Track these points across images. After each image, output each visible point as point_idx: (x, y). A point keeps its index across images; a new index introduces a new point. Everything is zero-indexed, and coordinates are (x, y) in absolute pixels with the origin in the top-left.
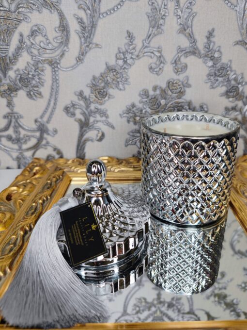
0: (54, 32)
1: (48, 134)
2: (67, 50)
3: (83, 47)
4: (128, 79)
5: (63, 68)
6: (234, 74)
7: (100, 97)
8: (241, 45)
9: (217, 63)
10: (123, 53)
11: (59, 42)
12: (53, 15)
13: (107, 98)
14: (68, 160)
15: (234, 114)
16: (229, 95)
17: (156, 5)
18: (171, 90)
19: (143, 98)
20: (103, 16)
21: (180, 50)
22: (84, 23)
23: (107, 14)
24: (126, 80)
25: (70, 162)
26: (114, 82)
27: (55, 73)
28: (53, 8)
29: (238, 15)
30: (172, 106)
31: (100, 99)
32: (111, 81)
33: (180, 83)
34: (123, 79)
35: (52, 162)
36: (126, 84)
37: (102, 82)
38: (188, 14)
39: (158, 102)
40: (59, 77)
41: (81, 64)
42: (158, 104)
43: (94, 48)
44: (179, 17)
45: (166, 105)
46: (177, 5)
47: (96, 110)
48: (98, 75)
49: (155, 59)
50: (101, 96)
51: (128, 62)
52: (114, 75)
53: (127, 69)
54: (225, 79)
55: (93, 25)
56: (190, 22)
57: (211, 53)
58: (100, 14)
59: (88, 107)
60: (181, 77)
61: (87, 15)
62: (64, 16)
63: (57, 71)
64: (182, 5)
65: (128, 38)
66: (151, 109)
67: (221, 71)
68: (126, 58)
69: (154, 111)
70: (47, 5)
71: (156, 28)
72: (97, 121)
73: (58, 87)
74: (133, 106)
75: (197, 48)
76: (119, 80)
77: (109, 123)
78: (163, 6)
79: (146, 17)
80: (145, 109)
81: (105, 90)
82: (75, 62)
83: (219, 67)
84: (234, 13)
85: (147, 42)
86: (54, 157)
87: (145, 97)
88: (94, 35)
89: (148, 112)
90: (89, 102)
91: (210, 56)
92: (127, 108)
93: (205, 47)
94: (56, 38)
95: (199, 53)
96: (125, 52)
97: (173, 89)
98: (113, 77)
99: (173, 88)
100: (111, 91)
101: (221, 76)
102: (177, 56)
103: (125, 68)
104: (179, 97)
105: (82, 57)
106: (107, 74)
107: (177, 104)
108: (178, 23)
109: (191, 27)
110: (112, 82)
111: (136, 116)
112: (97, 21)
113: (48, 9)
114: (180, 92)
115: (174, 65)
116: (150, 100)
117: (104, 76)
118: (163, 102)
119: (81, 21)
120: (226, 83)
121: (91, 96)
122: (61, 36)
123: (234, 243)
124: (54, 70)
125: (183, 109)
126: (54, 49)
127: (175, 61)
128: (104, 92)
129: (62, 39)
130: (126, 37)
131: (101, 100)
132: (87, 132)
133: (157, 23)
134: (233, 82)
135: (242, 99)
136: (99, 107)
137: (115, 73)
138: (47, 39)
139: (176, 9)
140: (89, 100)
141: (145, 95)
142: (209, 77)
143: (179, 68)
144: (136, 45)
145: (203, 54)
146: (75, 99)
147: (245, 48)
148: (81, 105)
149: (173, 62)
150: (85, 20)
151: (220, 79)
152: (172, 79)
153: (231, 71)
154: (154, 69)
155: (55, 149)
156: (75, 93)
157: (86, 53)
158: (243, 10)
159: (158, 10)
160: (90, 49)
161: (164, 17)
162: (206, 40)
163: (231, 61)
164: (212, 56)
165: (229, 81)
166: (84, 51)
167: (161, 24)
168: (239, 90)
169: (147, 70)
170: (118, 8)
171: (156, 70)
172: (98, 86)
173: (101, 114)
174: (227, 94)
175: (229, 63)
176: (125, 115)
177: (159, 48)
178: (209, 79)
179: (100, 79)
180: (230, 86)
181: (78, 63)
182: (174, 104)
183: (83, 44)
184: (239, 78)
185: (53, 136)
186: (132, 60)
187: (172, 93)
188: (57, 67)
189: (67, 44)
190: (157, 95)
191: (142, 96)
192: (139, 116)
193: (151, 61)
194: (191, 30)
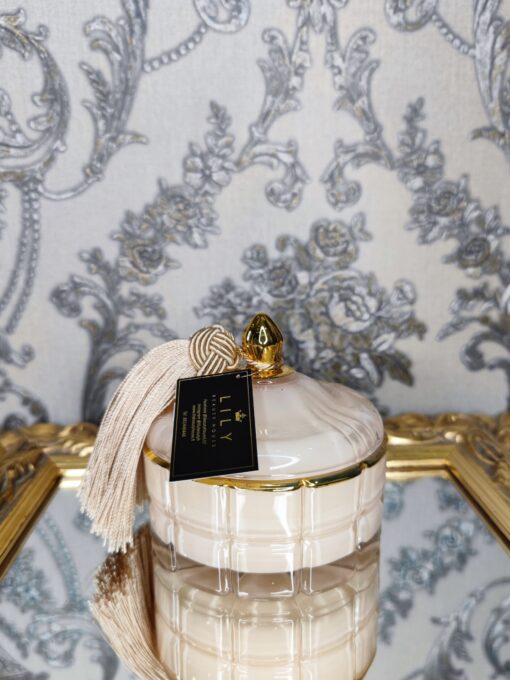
0: (30, 105)
1: (10, 361)
2: (62, 149)
3: (103, 141)
4: (216, 219)
5: (50, 192)
6: (477, 208)
7: (145, 266)
8: (489, 138)
9: (433, 183)
10: (203, 157)
11: (42, 128)
12: (29, 64)
13: (161, 268)
14: (59, 428)
15: (479, 308)
16: (464, 260)
17: (280, 41)
18: (322, 248)
19: (252, 268)
20: (153, 68)
21: (341, 150)
22: (104, 84)
23: (161, 62)
24: (211, 222)
25: (65, 433)
26: (180, 228)
27: (31, 206)
28: (29, 48)
29: (479, 66)
30: (326, 287)
31: (144, 269)
32: (172, 226)
33: (344, 231)
34: (204, 221)
35: (18, 433)
36: (211, 232)
37: (147, 228)
38: (358, 65)
39: (289, 277)
40: (40, 216)
41: (97, 184)
42: (290, 283)
43: (129, 143)
44: (336, 71)
45: (311, 284)
46: (332, 44)
47: (134, 298)
48: (138, 209)
49: (280, 172)
50: (147, 263)
51: (215, 177)
52: (179, 210)
53: (212, 195)
54: (453, 222)
55: (127, 87)
56: (363, 83)
57: (418, 159)
58: (143, 62)
59: (112, 290)
60: (348, 214)
61: (112, 63)
62: (55, 65)
63: (36, 200)
64: (343, 42)
65: (213, 120)
66: (275, 296)
67: (443, 202)
68: (209, 168)
69: (281, 300)
70: (14, 41)
71: (281, 96)
72: (138, 327)
73: (36, 240)
74: (228, 286)
75: (384, 145)
76: (191, 222)
77: (167, 330)
78: (298, 44)
79: (257, 70)
80: (258, 294)
81: (157, 247)
82: (80, 177)
83: (439, 192)
84: (469, 62)
85: (261, 130)
86: (22, 422)
87: (257, 264)
88: (129, 112)
89: (267, 304)
90: (116, 278)
91: (415, 163)
92: (213, 293)
93: (403, 143)
94: (35, 119)
95: (390, 157)
96: (206, 155)
97: (327, 245)
98: (178, 216)
99: (327, 241)
100: (171, 250)
101: (443, 212)
102: (335, 164)
103: (206, 193)
104: (342, 264)
105: (99, 165)
106: (162, 208)
107: (337, 283)
108: (334, 83)
109: (368, 94)
110: (175, 227)
111: (236, 313)
112: (137, 79)
113: (14, 49)
114: (345, 251)
115: (329, 185)
116: (271, 272)
117: (154, 212)
118: (303, 277)
119: (96, 79)
120: (456, 231)
121: (121, 264)
122: (47, 115)
123: (496, 645)
124: (27, 198)
125: (354, 294)
126: (28, 147)
127: (331, 177)
128: (154, 251)
129: (49, 121)
130: (209, 119)
131: (147, 272)
132: (110, 356)
133: (285, 85)
134: (474, 229)
135: (498, 271)
136: (142, 289)
137: (181, 206)
138: (13, 122)
139: (331, 51)
140: (116, 271)
141: (258, 260)
142: (415, 216)
143: (340, 194)
144: (233, 136)
145: (398, 160)
146: (81, 270)
147: (498, 145)
148: (96, 286)
149: (326, 177)
150: (108, 76)
151: (443, 221)
152: (326, 220)
153: (469, 201)
154: (280, 195)
155: (27, 401)
156: (80, 256)
157: (110, 155)
158: (489, 55)
159: (286, 53)
160: (120, 146)
161: (301, 71)
162: (403, 126)
163: (466, 176)
164: (419, 166)
165: (464, 224)
166: (105, 152)
167: (294, 89)
168: (489, 248)
169: (262, 197)
170: (187, 48)
171: (283, 197)
172: (139, 237)
173: (148, 309)
174: (460, 258)
175: (463, 182)
176: (207, 310)
177: (290, 144)
178: (416, 221)
179: (146, 221)
180: (467, 237)
181: (90, 181)
182: (331, 283)
183: (101, 133)
184: (490, 217)
185: (22, 367)
186: (223, 173)
187: (327, 254)
188: (36, 190)
189: (63, 134)
190: (288, 259)
191: (251, 262)
192: (244, 313)
193: (271, 175)
194: (366, 102)
